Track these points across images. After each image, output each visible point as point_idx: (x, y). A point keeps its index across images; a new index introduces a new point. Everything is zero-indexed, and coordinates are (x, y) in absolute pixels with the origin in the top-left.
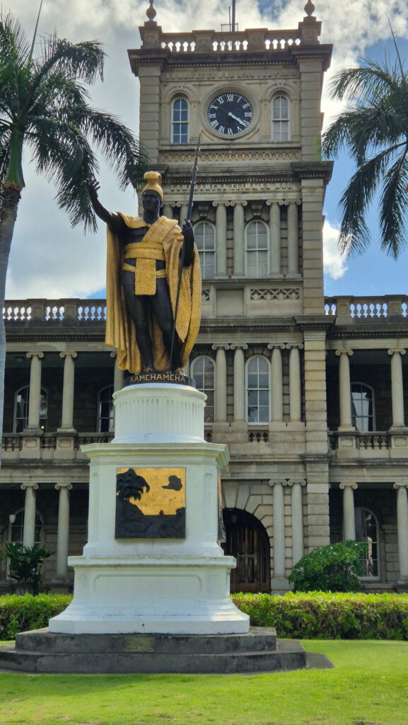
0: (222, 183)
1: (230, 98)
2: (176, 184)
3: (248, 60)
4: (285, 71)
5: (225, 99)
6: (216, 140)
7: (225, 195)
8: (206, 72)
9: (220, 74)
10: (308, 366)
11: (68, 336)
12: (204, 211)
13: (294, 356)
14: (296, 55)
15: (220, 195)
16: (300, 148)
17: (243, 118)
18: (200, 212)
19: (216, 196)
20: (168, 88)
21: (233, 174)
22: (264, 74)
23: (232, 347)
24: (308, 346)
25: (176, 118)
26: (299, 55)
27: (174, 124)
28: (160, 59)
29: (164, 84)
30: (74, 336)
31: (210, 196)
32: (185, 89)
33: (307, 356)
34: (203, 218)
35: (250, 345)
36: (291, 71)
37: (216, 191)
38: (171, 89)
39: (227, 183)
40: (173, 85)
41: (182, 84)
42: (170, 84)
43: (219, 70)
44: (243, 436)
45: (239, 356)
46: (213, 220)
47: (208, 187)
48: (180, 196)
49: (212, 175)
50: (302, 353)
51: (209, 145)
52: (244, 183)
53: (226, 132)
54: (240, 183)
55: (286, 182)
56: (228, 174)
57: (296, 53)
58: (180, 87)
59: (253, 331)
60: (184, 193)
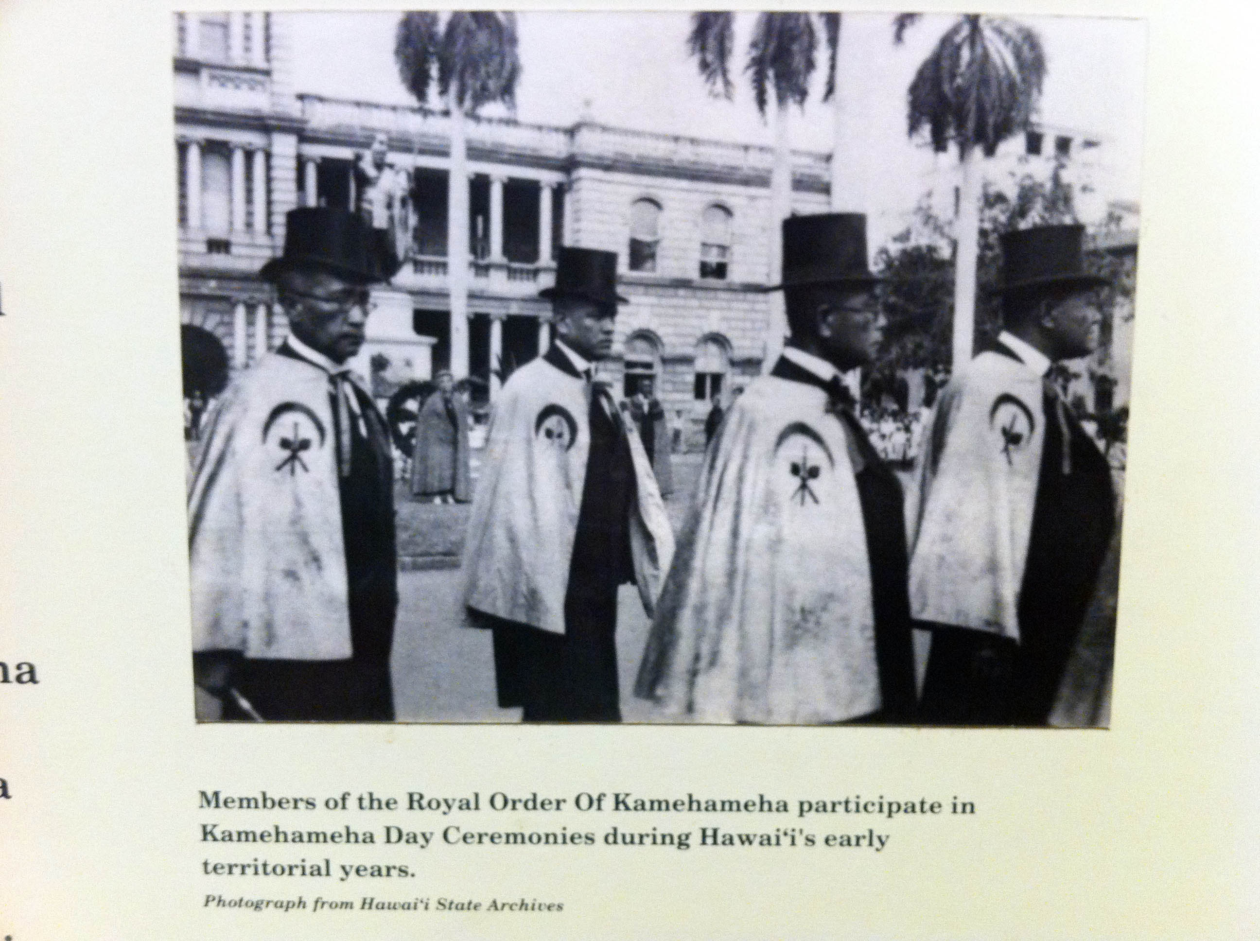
10: (276, 173)
13: (259, 160)
24: (275, 150)
35: (209, 141)
44: (201, 247)
45: (194, 154)
50: (268, 156)
59: (212, 125)
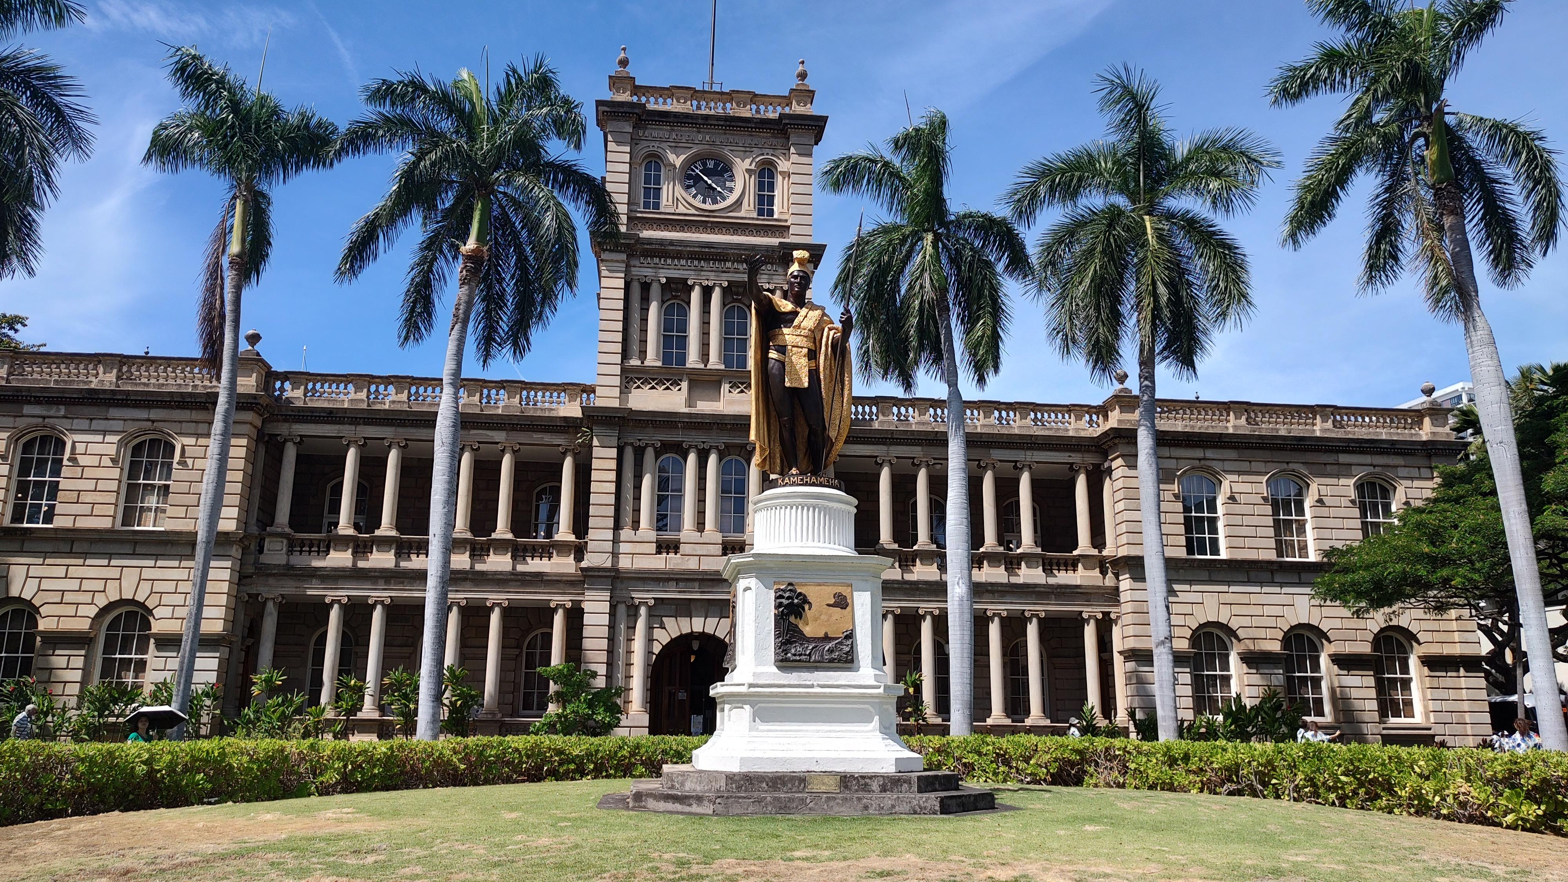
0: (700, 260)
1: (711, 165)
2: (646, 257)
3: (733, 124)
4: (774, 141)
5: (704, 164)
6: (693, 211)
7: (702, 273)
8: (686, 133)
9: (700, 137)
11: (509, 424)
12: (677, 290)
14: (786, 124)
15: (697, 273)
16: (788, 227)
17: (724, 187)
18: (671, 290)
19: (692, 273)
20: (640, 147)
21: (712, 250)
22: (750, 141)
23: (706, 446)
25: (647, 181)
26: (791, 124)
27: (645, 188)
28: (633, 114)
29: (635, 141)
30: (517, 424)
31: (684, 272)
32: (659, 150)
34: (675, 297)
35: (727, 446)
36: (781, 141)
37: (693, 268)
38: (644, 148)
39: (705, 260)
40: (646, 144)
41: (656, 144)
42: (642, 142)
43: (699, 132)
46: (687, 300)
47: (683, 262)
48: (650, 270)
49: (688, 249)
51: (685, 215)
52: (725, 261)
53: (704, 202)
54: (720, 261)
55: (772, 264)
56: (707, 250)
57: (787, 121)
58: (654, 146)
59: (731, 429)
60: (656, 267)
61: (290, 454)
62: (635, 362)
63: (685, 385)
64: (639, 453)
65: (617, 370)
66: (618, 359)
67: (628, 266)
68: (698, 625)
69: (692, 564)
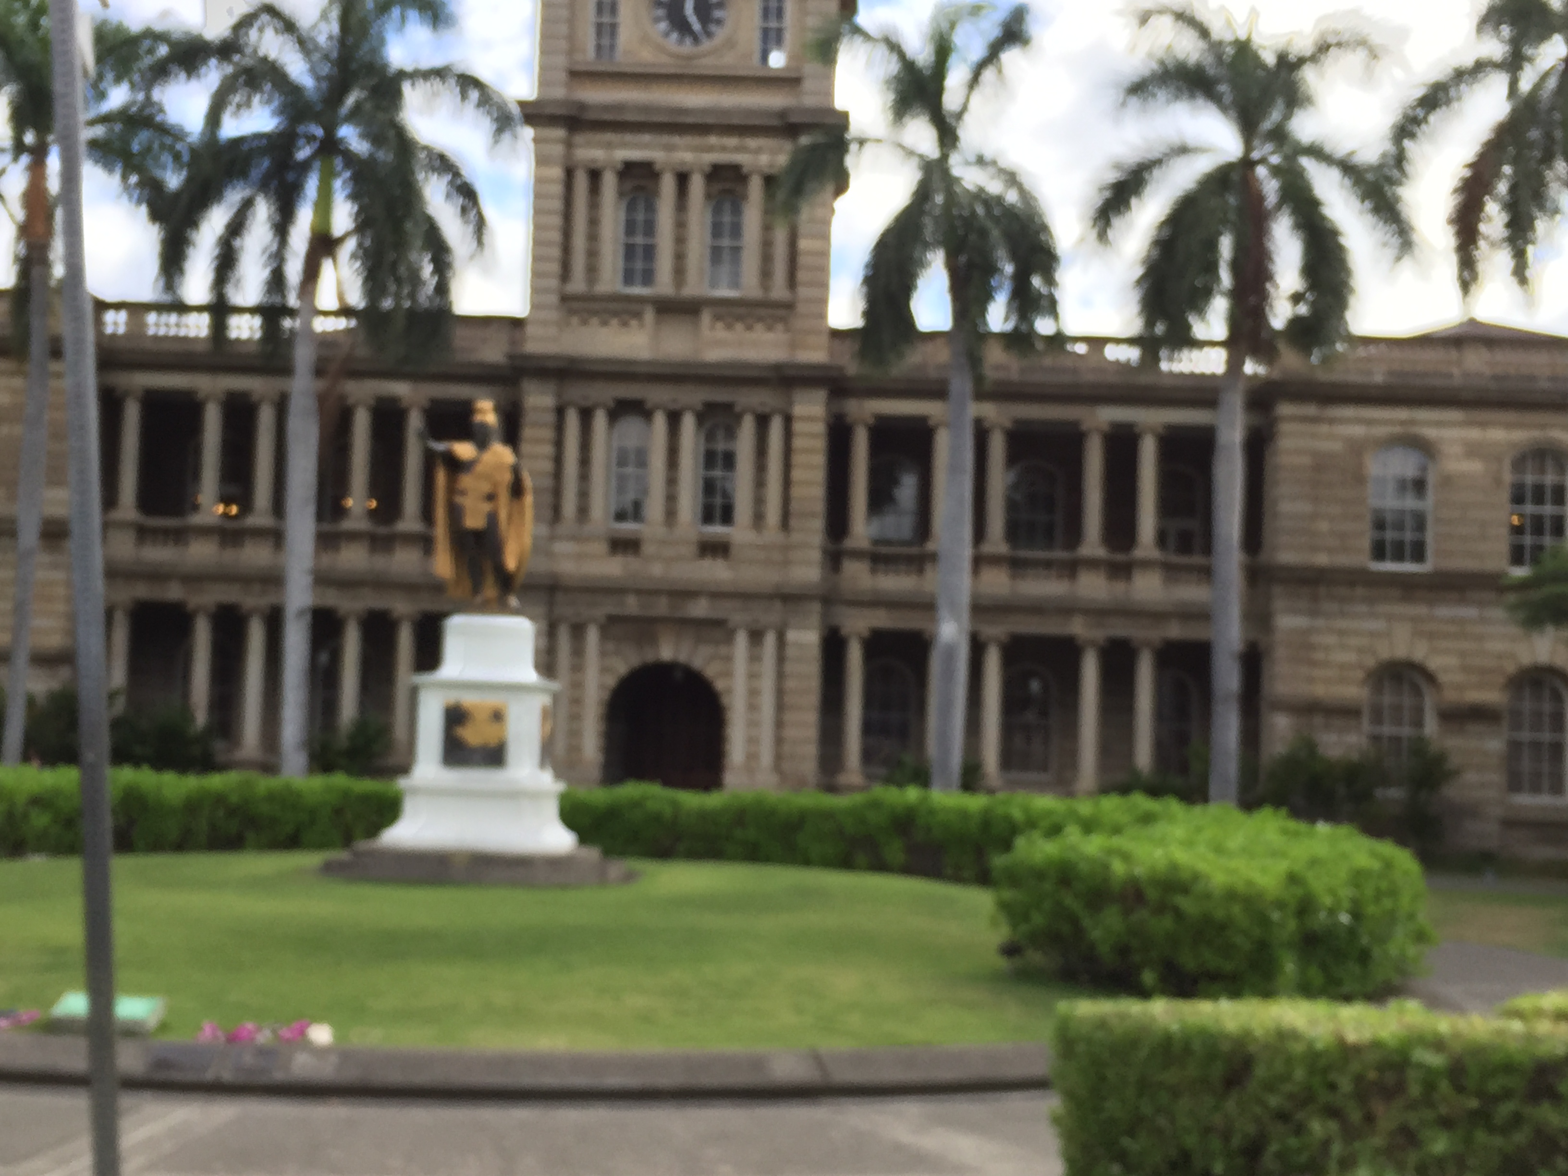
0: (671, 133)
2: (595, 131)
6: (667, 58)
7: (676, 154)
10: (798, 443)
11: (414, 374)
12: (640, 178)
13: (776, 425)
15: (668, 153)
16: (800, 81)
19: (661, 153)
21: (689, 120)
23: (679, 407)
24: (799, 410)
25: (600, 12)
27: (596, 22)
30: (425, 374)
31: (649, 152)
33: (798, 427)
34: (639, 189)
37: (660, 145)
39: (678, 133)
44: (690, 550)
45: (688, 423)
46: (654, 192)
47: (647, 138)
48: (600, 150)
49: (656, 116)
50: (788, 420)
52: (707, 133)
54: (700, 134)
56: (682, 120)
59: (713, 383)
60: (609, 146)
61: (132, 415)
62: (578, 285)
63: (649, 315)
64: (586, 415)
65: (553, 299)
66: (554, 283)
67: (569, 145)
68: (666, 652)
69: (657, 570)
